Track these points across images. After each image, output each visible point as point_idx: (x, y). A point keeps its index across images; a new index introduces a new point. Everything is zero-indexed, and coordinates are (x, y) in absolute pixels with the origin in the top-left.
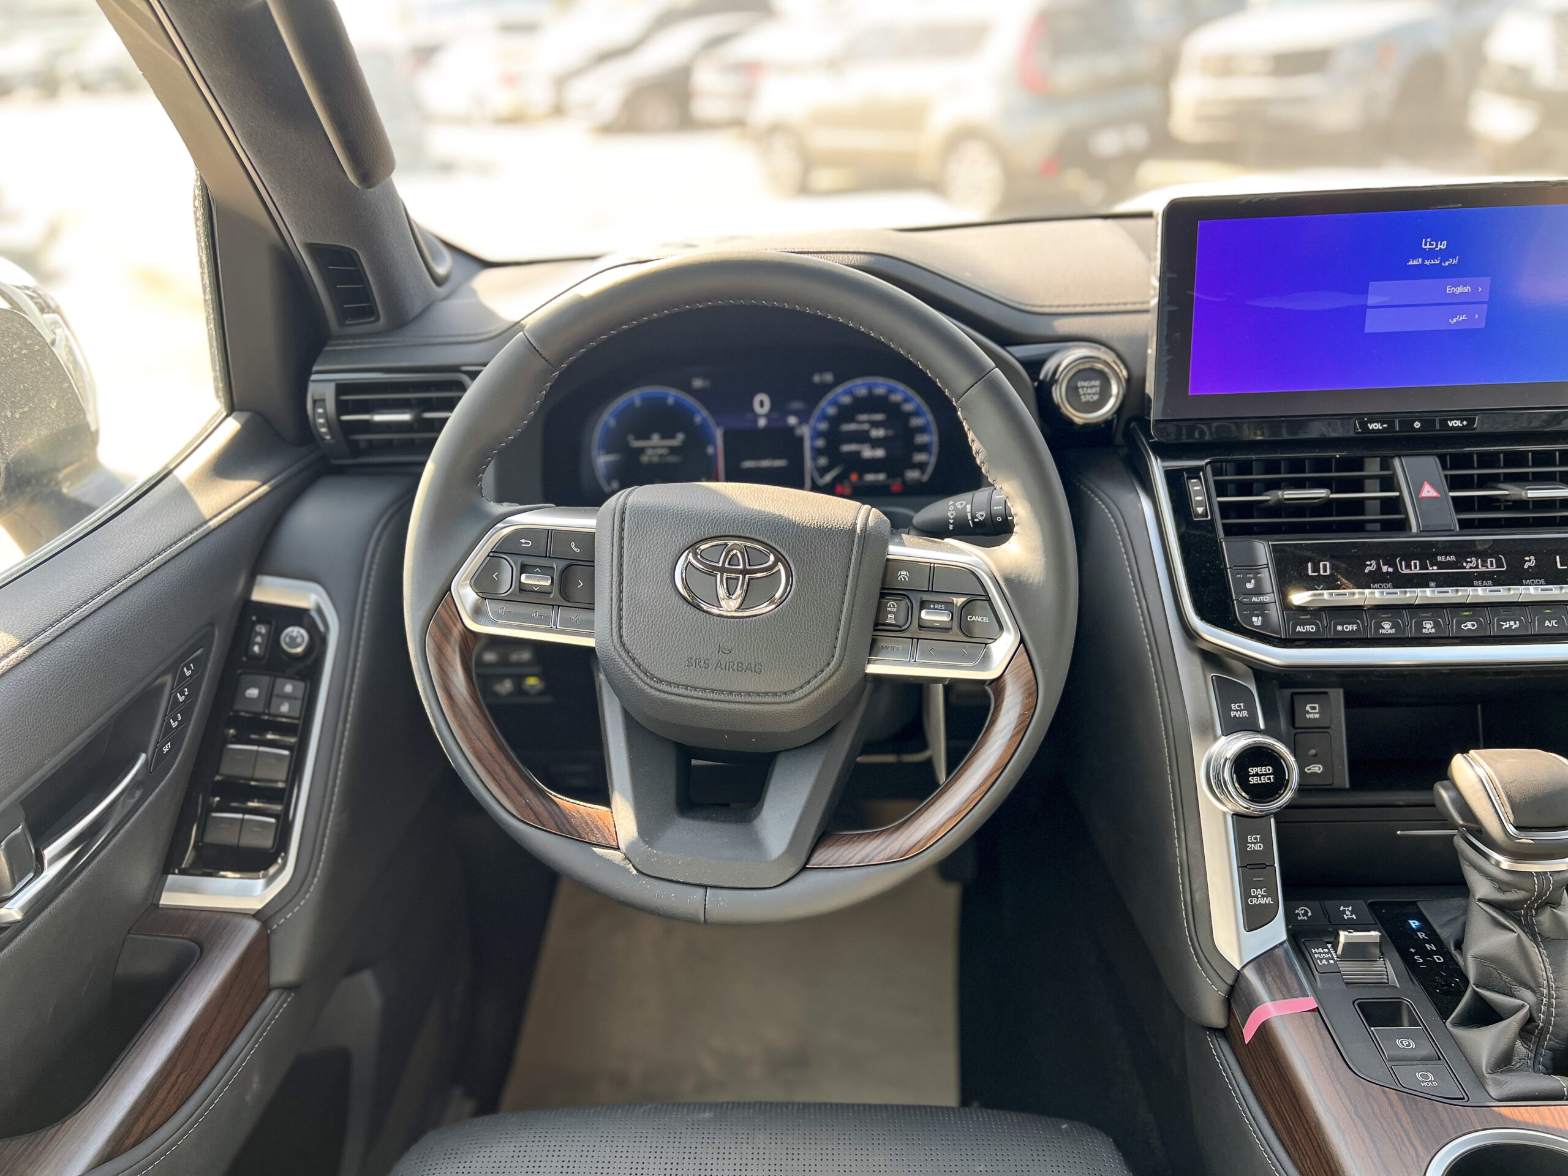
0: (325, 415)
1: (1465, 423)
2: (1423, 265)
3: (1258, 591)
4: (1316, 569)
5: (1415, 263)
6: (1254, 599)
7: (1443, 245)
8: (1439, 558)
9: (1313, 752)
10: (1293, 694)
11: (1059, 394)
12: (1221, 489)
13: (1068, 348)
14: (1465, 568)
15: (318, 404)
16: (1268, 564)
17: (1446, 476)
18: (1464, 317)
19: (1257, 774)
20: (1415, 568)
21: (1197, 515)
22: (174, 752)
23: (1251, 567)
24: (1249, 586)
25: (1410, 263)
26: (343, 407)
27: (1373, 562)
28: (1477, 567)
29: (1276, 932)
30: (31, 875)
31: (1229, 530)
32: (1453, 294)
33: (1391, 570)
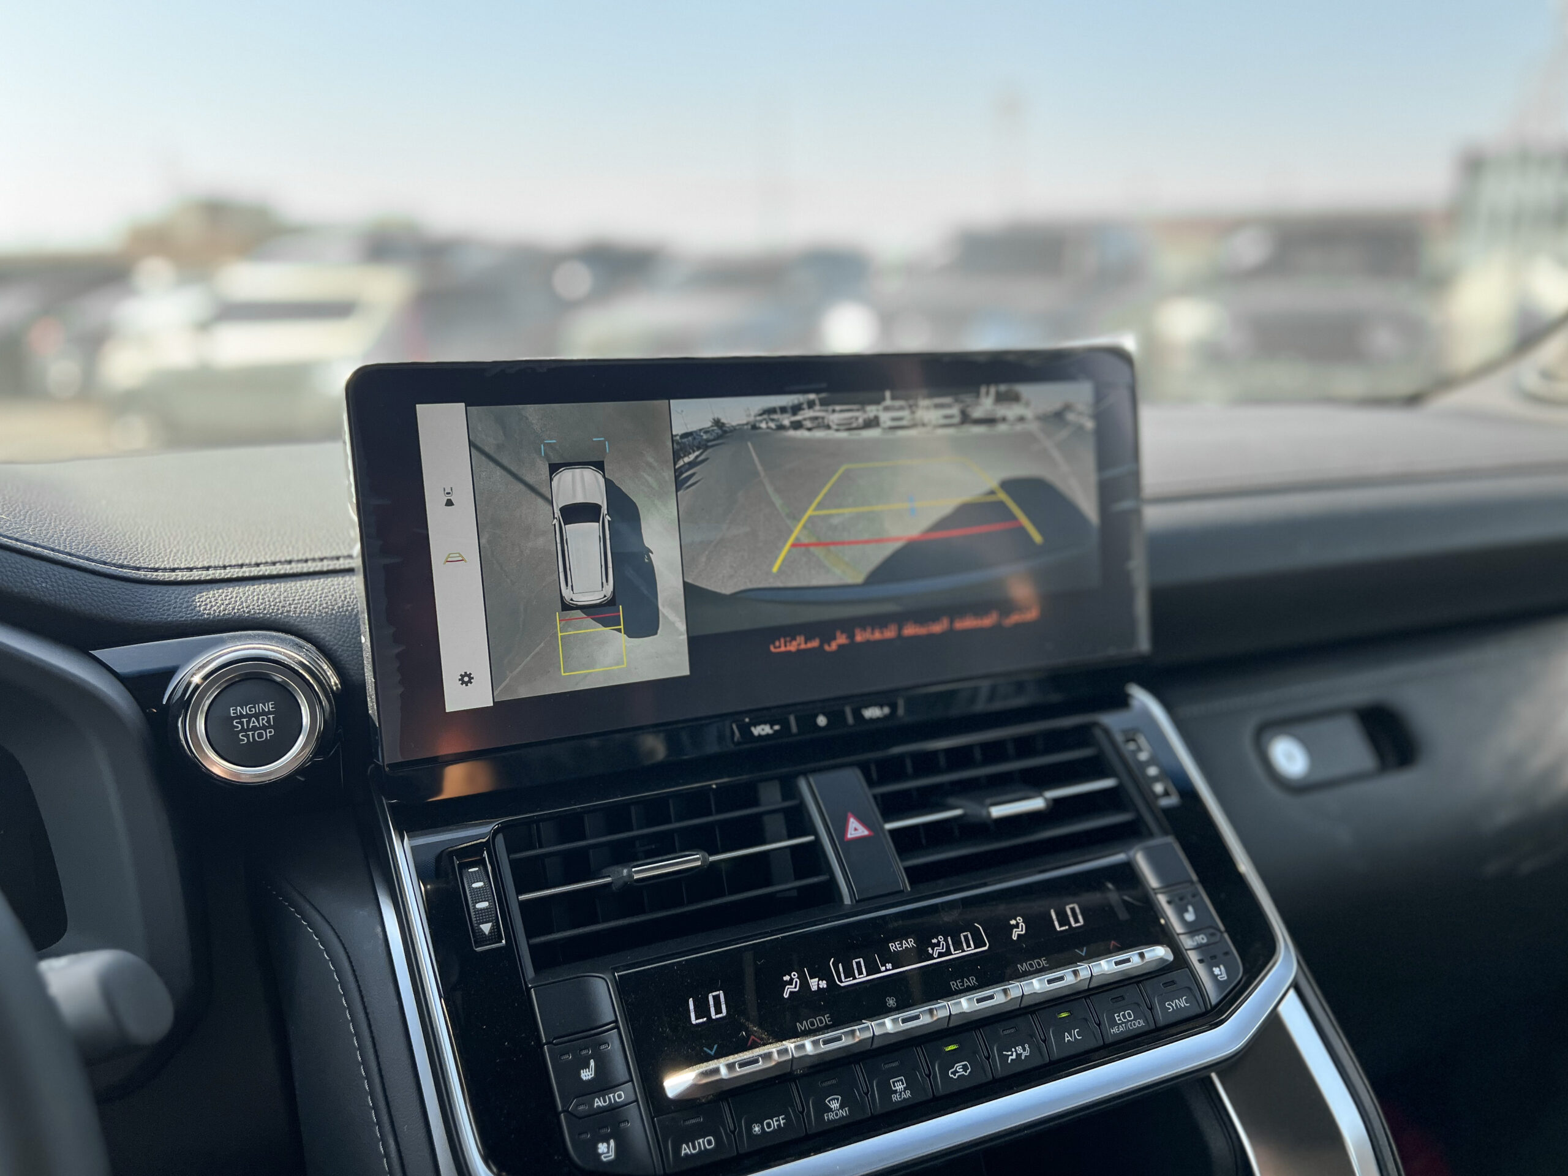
1: (886, 710)
3: (603, 1084)
4: (702, 1010)
6: (599, 1103)
8: (892, 947)
11: (192, 733)
12: (525, 876)
14: (932, 957)
16: (616, 1021)
17: (875, 797)
20: (860, 973)
21: (482, 939)
23: (588, 1034)
24: (587, 1075)
27: (794, 975)
28: (948, 952)
33: (823, 984)
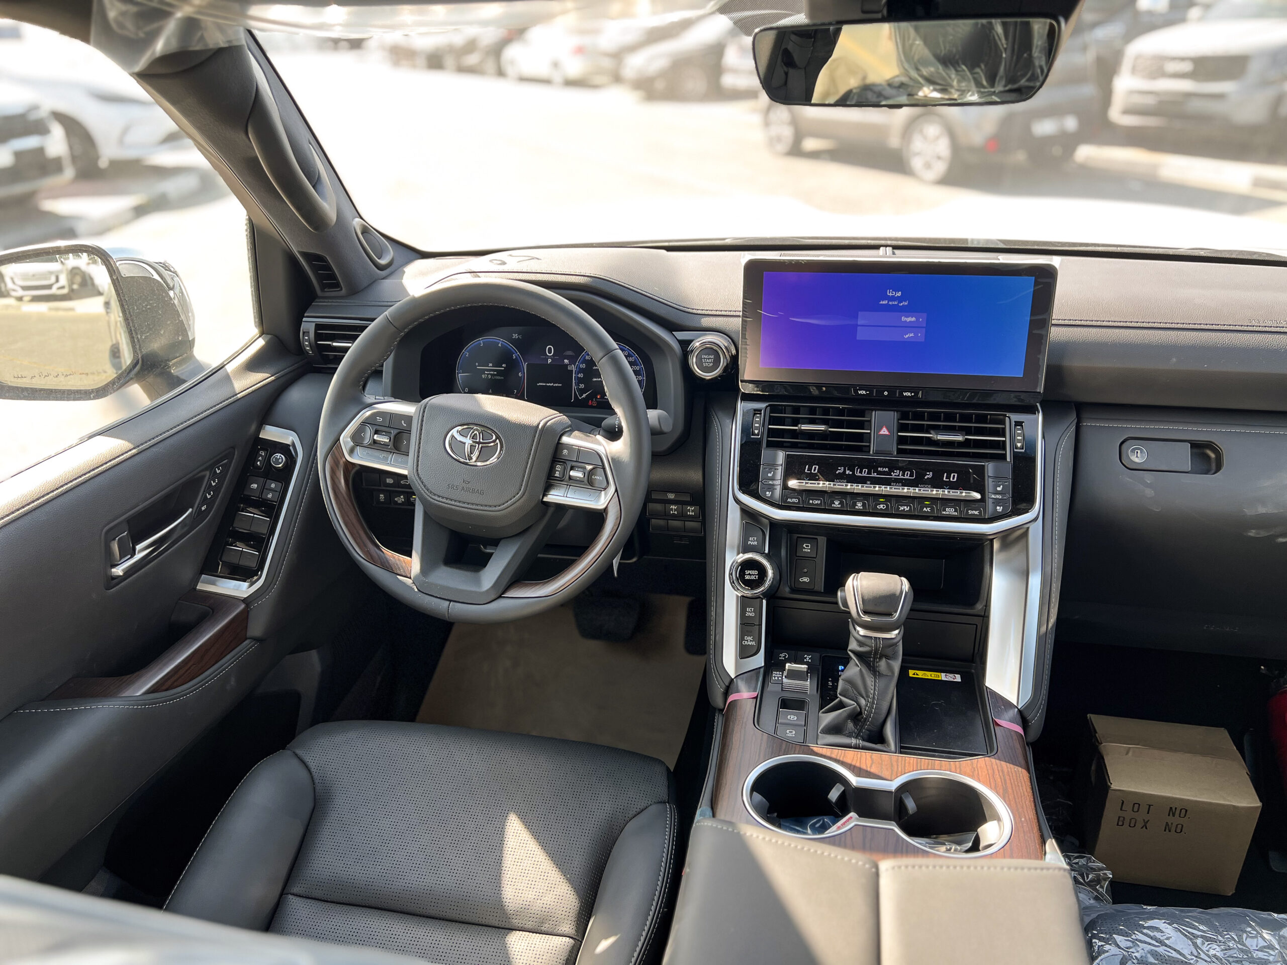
0: (309, 340)
1: (913, 394)
2: (888, 304)
3: (773, 479)
4: (810, 469)
5: (884, 302)
6: (771, 482)
7: (899, 294)
8: (879, 469)
9: (806, 570)
10: (798, 537)
11: (693, 361)
12: (773, 421)
13: (706, 334)
14: (892, 475)
15: (305, 334)
16: (782, 464)
17: (899, 424)
18: (912, 335)
19: (749, 574)
20: (865, 473)
21: (753, 434)
22: (208, 511)
23: (773, 466)
24: (770, 475)
25: (881, 303)
26: (318, 337)
27: (843, 468)
28: (899, 476)
29: (759, 661)
30: (129, 556)
31: (770, 445)
32: (906, 321)
33: (851, 473)
